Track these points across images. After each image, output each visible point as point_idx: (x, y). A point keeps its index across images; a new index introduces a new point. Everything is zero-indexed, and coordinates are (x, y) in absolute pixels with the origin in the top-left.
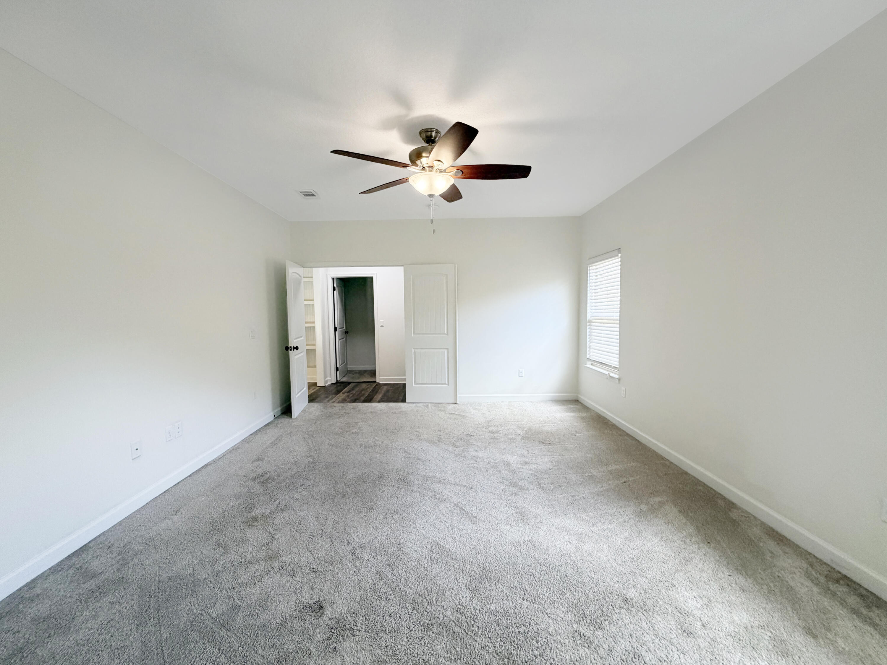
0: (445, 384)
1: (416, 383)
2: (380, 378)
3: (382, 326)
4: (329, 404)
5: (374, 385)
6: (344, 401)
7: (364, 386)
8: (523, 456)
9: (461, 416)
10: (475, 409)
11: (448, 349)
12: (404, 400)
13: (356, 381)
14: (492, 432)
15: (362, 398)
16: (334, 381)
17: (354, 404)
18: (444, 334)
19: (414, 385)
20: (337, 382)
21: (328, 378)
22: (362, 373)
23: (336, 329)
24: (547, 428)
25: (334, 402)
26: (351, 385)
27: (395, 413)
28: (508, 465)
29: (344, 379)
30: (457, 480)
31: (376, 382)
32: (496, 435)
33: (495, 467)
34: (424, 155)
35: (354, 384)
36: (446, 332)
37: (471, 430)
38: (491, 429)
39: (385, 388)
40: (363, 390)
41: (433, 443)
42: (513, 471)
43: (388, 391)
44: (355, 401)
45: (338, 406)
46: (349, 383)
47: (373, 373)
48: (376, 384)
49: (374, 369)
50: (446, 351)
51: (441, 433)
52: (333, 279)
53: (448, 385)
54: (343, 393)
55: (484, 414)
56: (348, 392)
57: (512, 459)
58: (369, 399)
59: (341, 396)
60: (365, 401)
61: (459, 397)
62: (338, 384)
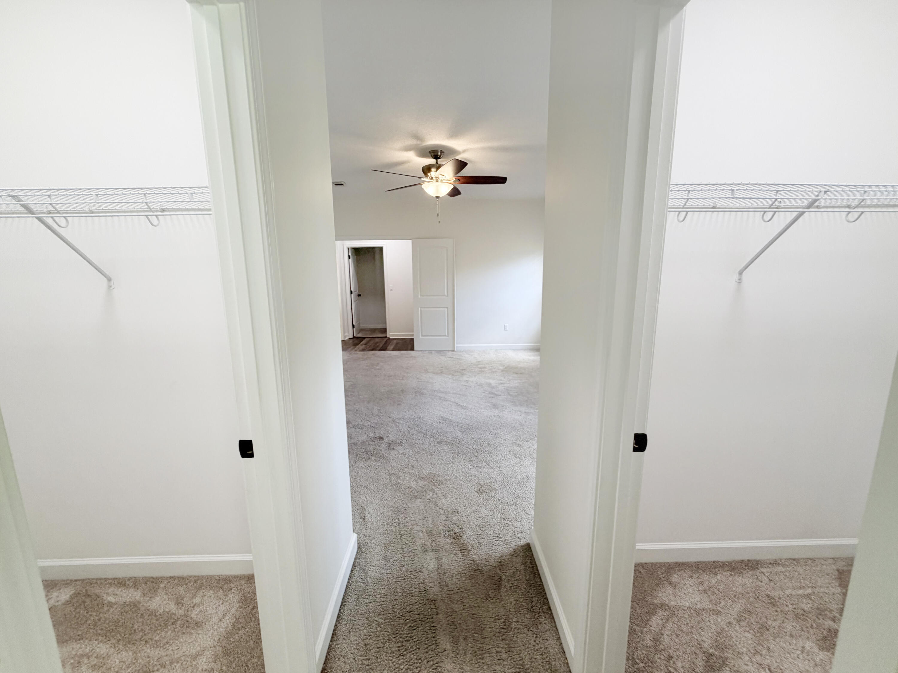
0: (445, 336)
1: (422, 335)
2: (391, 333)
3: (391, 290)
4: (353, 352)
5: (386, 339)
6: (363, 350)
7: (377, 340)
8: (501, 380)
9: (458, 359)
10: (469, 355)
11: (447, 308)
12: (412, 349)
13: (370, 336)
14: (480, 368)
15: (378, 348)
16: (351, 337)
17: (373, 352)
18: (444, 295)
19: (420, 337)
20: (354, 337)
21: (346, 334)
22: (374, 330)
23: (351, 292)
24: (521, 365)
25: (356, 351)
26: (366, 340)
27: (407, 357)
28: (489, 384)
29: (360, 335)
30: (454, 392)
31: (386, 337)
32: (483, 369)
33: (481, 385)
34: (433, 170)
35: (368, 339)
36: (446, 294)
37: (465, 367)
38: (479, 366)
39: (395, 341)
40: (377, 343)
41: (437, 374)
42: (493, 387)
43: (397, 344)
44: (373, 350)
45: (360, 354)
46: (364, 338)
47: (384, 330)
48: (387, 339)
49: (385, 327)
50: (446, 309)
51: (443, 369)
52: (348, 249)
53: (448, 336)
54: (362, 345)
55: (475, 357)
56: (365, 344)
57: (492, 382)
58: (384, 349)
59: (360, 346)
60: (380, 350)
61: (457, 347)
62: (355, 339)
